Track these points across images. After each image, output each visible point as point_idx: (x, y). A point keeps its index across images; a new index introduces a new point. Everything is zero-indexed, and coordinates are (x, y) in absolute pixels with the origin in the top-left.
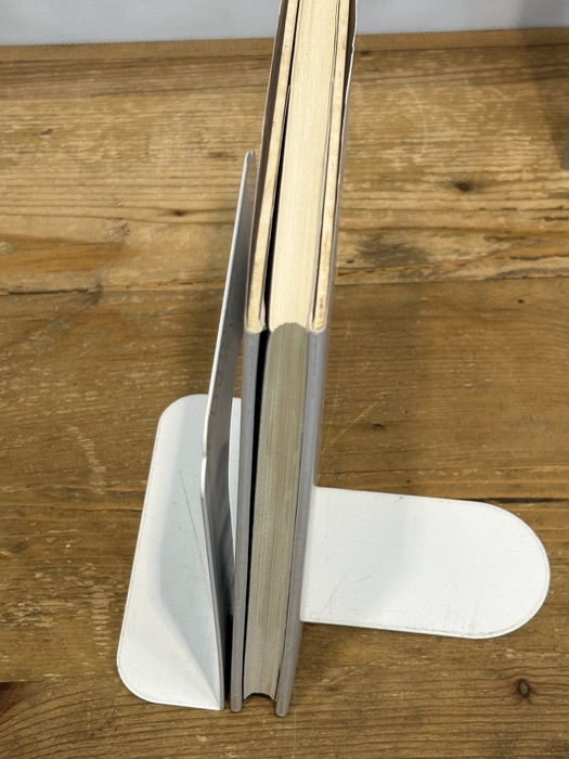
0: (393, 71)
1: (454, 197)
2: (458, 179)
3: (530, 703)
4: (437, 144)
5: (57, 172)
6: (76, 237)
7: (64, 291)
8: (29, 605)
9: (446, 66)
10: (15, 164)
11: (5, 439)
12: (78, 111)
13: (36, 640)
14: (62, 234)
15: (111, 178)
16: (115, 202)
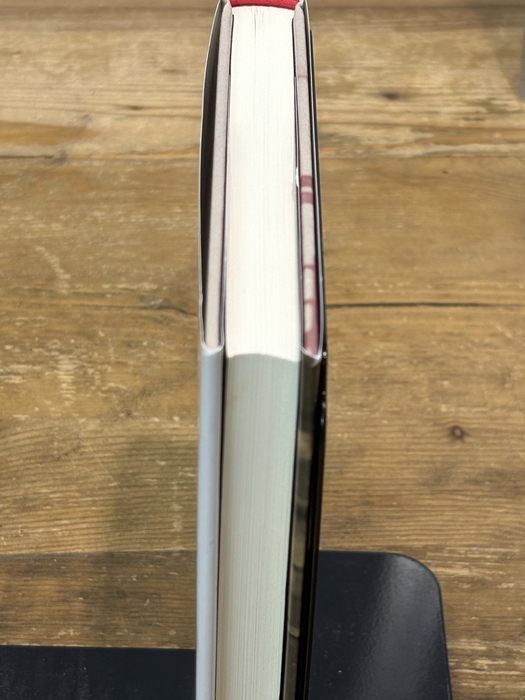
0: (325, 20)
1: (383, 103)
2: (386, 91)
3: (464, 442)
4: (367, 69)
5: (25, 79)
6: (43, 122)
7: (32, 157)
9: (373, 19)
12: (44, 40)
13: (5, 392)
15: (74, 83)
16: (78, 100)
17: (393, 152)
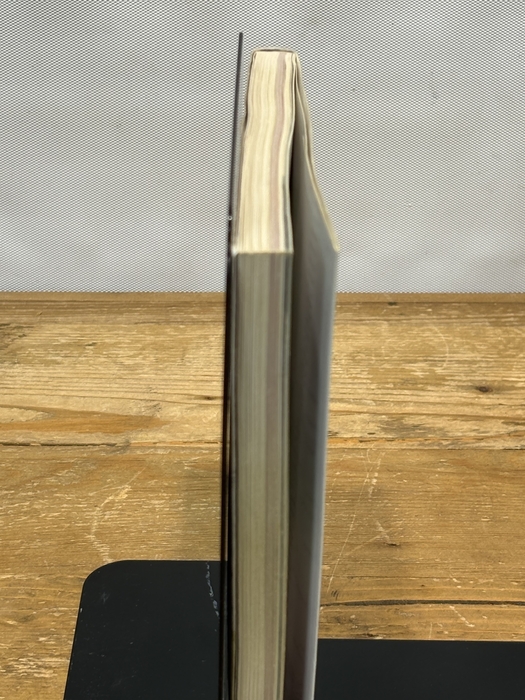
0: (417, 315)
1: (475, 395)
2: (478, 385)
4: (459, 362)
5: (97, 369)
6: (109, 411)
7: (94, 445)
8: (30, 661)
9: (469, 314)
10: (58, 363)
11: (22, 543)
12: (121, 332)
13: (33, 686)
14: (96, 409)
15: (147, 374)
16: (149, 390)
17: (483, 444)
